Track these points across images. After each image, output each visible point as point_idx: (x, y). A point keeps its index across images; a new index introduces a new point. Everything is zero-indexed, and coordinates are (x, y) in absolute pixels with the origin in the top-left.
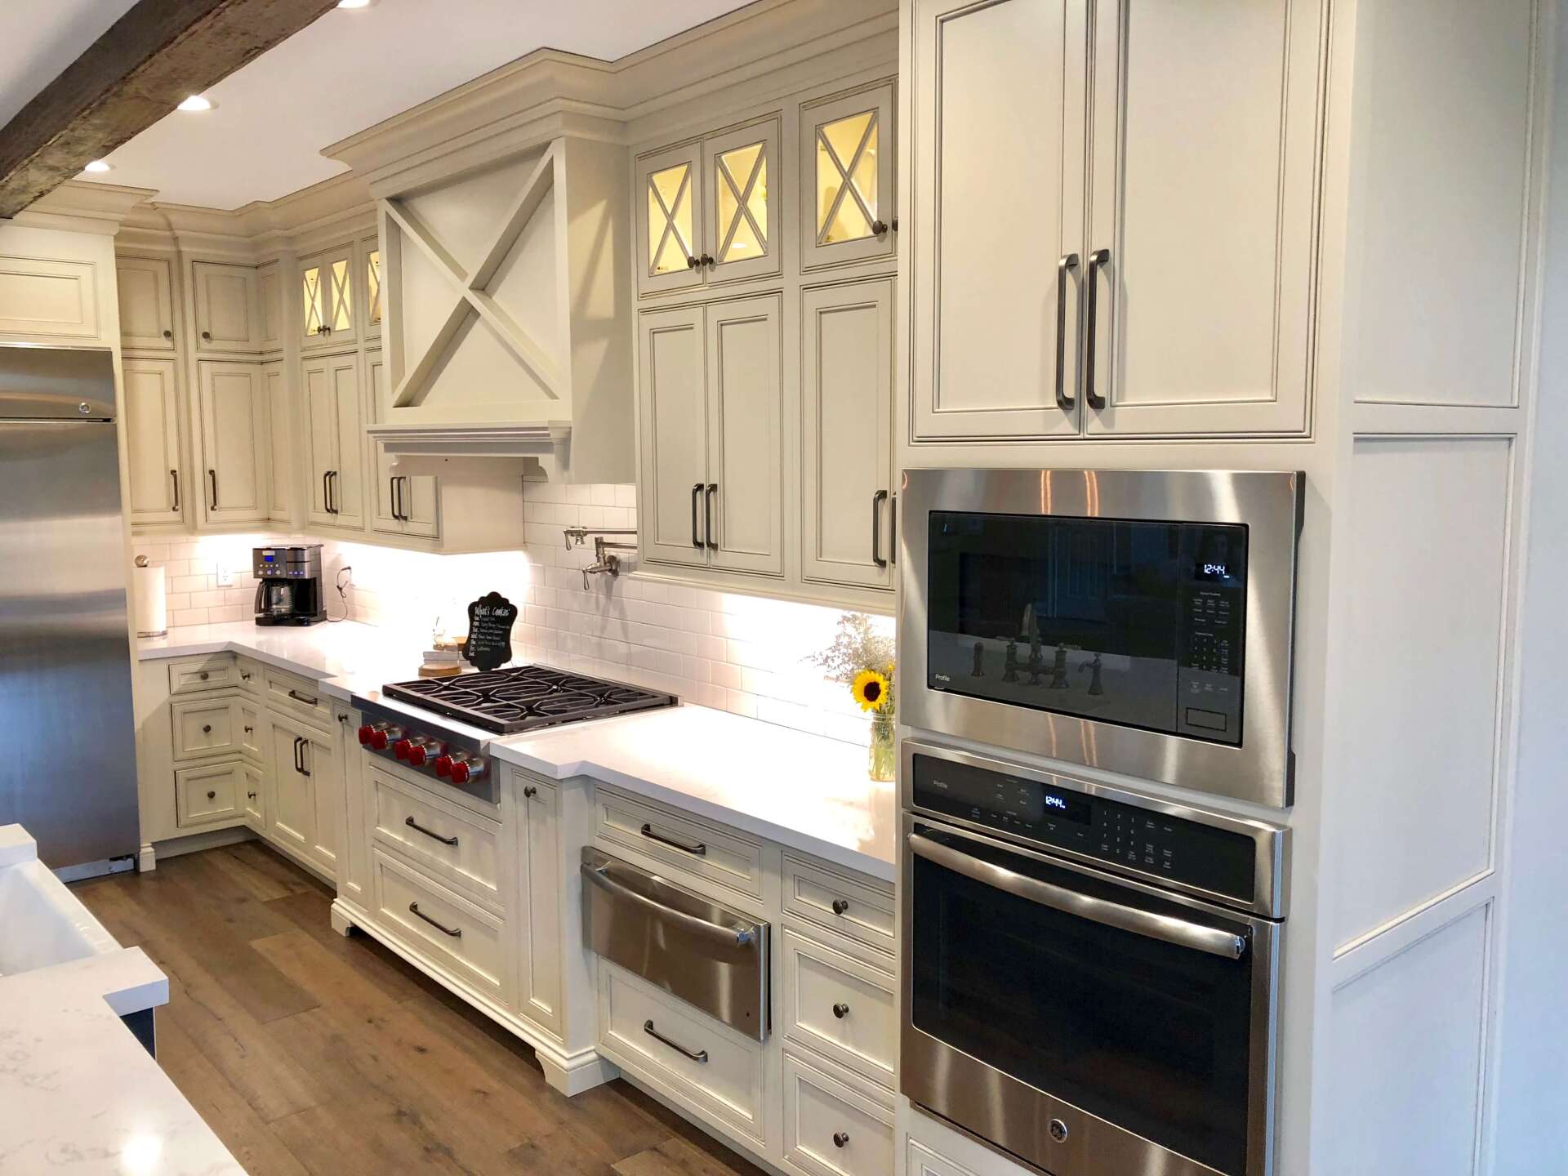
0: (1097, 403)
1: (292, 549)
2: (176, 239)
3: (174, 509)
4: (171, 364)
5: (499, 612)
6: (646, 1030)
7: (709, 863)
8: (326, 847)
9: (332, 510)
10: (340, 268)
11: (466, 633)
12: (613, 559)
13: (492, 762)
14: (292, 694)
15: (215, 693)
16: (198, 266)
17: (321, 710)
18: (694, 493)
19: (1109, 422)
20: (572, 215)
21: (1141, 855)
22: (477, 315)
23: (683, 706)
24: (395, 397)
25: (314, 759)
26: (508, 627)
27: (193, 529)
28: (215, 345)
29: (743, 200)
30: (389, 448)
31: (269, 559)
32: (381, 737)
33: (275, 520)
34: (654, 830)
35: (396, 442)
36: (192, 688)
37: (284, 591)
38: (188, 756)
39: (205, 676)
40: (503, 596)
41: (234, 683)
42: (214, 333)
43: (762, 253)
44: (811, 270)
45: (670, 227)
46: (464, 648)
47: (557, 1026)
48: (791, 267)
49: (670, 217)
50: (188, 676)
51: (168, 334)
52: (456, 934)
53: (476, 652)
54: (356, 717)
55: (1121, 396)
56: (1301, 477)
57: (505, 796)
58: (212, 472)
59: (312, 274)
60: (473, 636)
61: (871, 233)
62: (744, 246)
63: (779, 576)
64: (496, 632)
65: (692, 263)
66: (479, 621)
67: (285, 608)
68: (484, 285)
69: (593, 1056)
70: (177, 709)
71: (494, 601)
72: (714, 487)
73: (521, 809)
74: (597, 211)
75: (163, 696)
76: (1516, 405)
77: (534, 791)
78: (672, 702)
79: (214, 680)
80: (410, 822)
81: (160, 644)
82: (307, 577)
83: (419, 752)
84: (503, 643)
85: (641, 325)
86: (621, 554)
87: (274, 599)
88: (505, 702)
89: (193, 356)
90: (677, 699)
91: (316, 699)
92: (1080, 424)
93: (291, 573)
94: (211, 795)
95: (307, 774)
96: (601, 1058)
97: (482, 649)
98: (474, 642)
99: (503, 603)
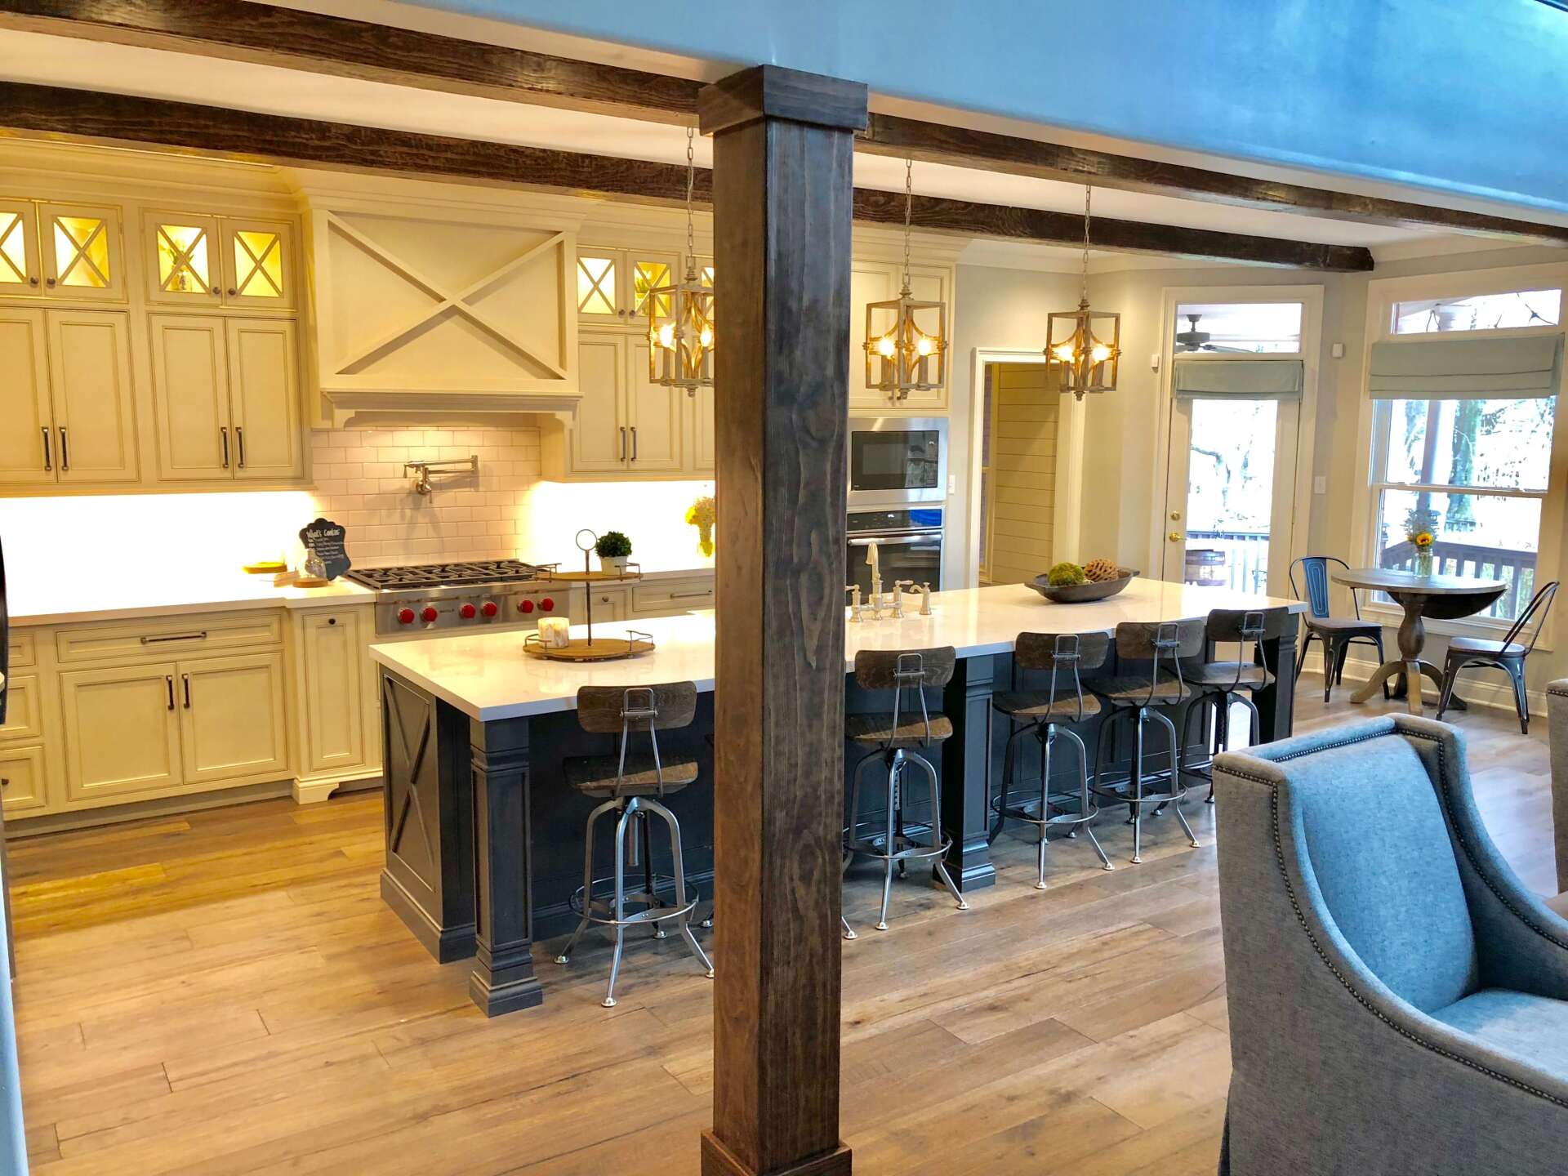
5: (330, 533)
12: (424, 483)
14: (147, 640)
17: (223, 639)
22: (453, 317)
24: (344, 365)
26: (341, 543)
34: (677, 595)
40: (328, 520)
45: (596, 289)
49: (596, 284)
64: (333, 548)
65: (615, 311)
71: (320, 525)
72: (633, 429)
77: (607, 599)
91: (205, 632)
95: (187, 707)
99: (332, 525)
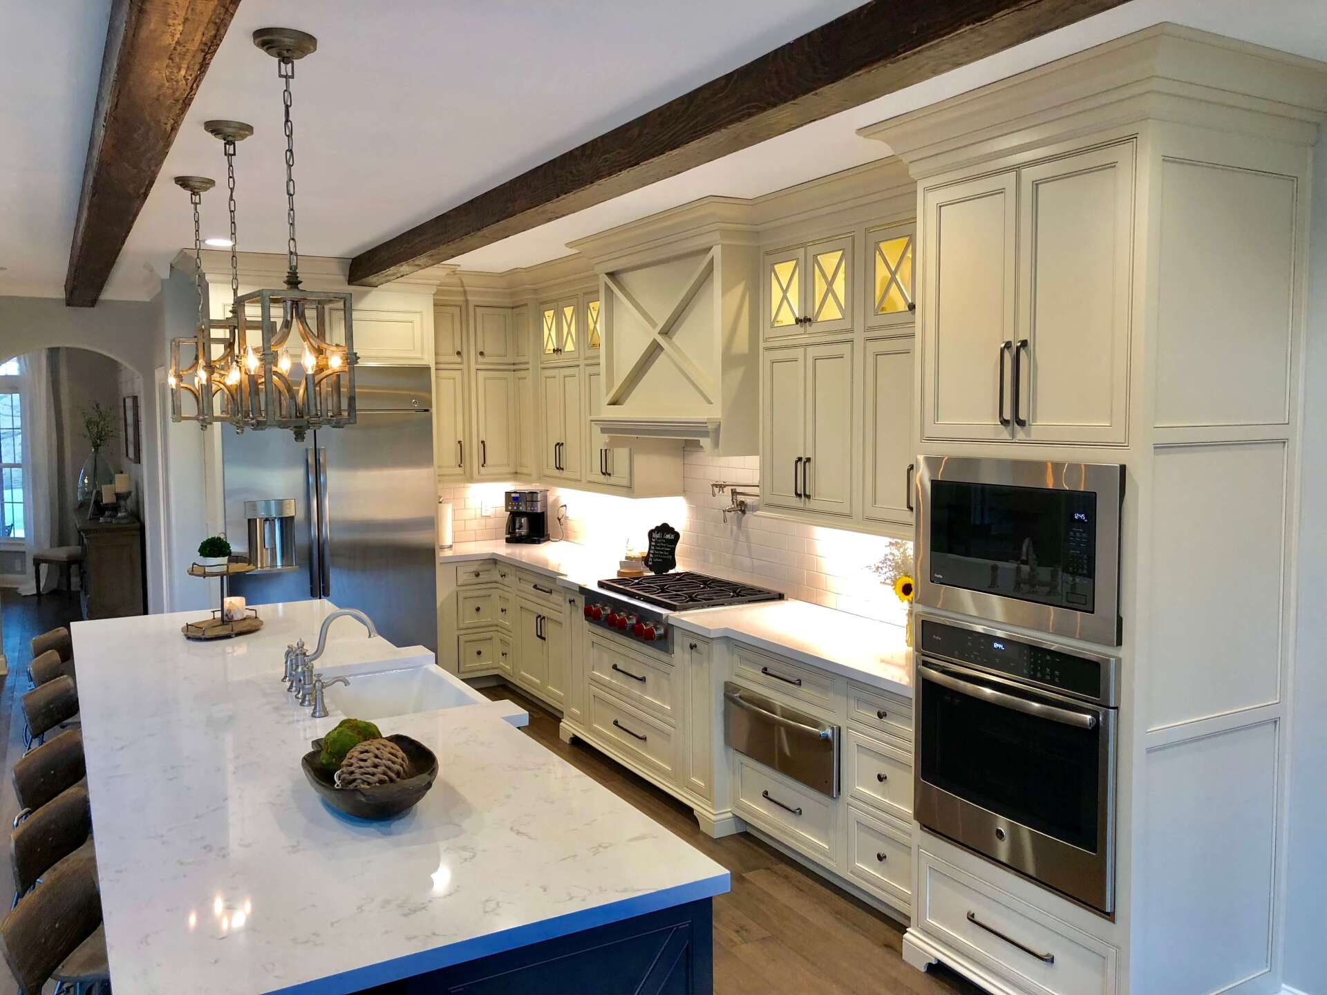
0: (1021, 423)
1: (530, 493)
2: (465, 292)
3: (459, 466)
4: (460, 372)
5: (668, 536)
6: (764, 796)
7: (804, 691)
8: (555, 687)
9: (559, 468)
10: (568, 311)
11: (646, 550)
12: (742, 503)
13: (669, 628)
14: (535, 587)
15: (483, 586)
16: (478, 309)
17: (555, 597)
18: (797, 462)
19: (1028, 434)
20: (725, 291)
21: (1044, 674)
22: (662, 349)
23: (787, 600)
24: (609, 398)
25: (549, 629)
26: (673, 546)
27: (471, 480)
28: (486, 360)
29: (830, 284)
30: (604, 431)
31: (515, 499)
32: (598, 613)
33: (521, 474)
34: (769, 671)
35: (609, 428)
36: (470, 582)
37: (524, 520)
38: (465, 626)
39: (477, 575)
40: (671, 526)
41: (495, 579)
42: (485, 353)
43: (841, 317)
44: (871, 329)
45: (785, 297)
46: (645, 559)
47: (707, 795)
48: (859, 326)
49: (785, 291)
50: (467, 574)
51: (459, 353)
52: (644, 739)
53: (653, 562)
54: (581, 601)
55: (1034, 420)
56: (1123, 468)
57: (677, 649)
58: (483, 442)
59: (549, 314)
60: (651, 552)
61: (907, 309)
62: (831, 312)
63: (849, 516)
64: (666, 549)
65: (798, 321)
66: (655, 542)
67: (524, 531)
68: (666, 332)
69: (730, 815)
70: (461, 596)
71: (665, 529)
72: (808, 460)
73: (687, 657)
74: (739, 290)
75: (454, 587)
76: (1287, 422)
77: (695, 646)
78: (781, 597)
79: (483, 577)
80: (615, 667)
81: (448, 553)
82: (539, 511)
83: (623, 622)
84: (671, 557)
85: (765, 358)
86: (748, 500)
87: (517, 526)
88: (675, 593)
89: (473, 366)
90: (783, 595)
91: (551, 590)
92: (1013, 435)
93: (529, 508)
94: (479, 653)
95: (544, 639)
96: (736, 816)
97: (657, 560)
98: (651, 556)
99: (671, 530)
